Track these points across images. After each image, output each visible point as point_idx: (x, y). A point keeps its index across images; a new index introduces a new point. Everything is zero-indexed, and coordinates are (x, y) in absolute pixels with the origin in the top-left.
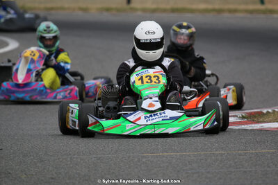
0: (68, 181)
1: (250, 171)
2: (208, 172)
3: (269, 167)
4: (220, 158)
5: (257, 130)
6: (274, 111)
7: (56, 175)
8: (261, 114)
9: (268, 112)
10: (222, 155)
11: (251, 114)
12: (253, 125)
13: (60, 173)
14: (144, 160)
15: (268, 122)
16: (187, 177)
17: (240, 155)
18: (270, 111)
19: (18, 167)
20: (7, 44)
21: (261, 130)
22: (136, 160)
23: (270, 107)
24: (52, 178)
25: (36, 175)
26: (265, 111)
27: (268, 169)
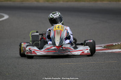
0: (26, 76)
1: (106, 71)
2: (88, 71)
3: (114, 69)
4: (93, 65)
5: (110, 52)
6: (118, 44)
7: (21, 74)
8: (113, 45)
9: (116, 45)
10: (94, 64)
11: (108, 45)
12: (108, 51)
13: (23, 73)
14: (60, 66)
15: (115, 49)
16: (78, 73)
17: (102, 63)
18: (117, 44)
19: (5, 70)
20: (3, 17)
21: (111, 53)
22: (57, 66)
23: (117, 42)
24: (20, 75)
25: (13, 73)
26: (114, 44)
27: (113, 70)
